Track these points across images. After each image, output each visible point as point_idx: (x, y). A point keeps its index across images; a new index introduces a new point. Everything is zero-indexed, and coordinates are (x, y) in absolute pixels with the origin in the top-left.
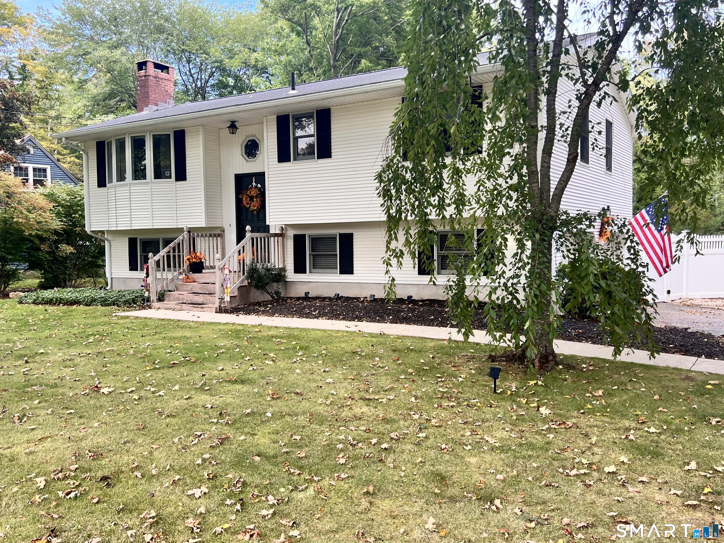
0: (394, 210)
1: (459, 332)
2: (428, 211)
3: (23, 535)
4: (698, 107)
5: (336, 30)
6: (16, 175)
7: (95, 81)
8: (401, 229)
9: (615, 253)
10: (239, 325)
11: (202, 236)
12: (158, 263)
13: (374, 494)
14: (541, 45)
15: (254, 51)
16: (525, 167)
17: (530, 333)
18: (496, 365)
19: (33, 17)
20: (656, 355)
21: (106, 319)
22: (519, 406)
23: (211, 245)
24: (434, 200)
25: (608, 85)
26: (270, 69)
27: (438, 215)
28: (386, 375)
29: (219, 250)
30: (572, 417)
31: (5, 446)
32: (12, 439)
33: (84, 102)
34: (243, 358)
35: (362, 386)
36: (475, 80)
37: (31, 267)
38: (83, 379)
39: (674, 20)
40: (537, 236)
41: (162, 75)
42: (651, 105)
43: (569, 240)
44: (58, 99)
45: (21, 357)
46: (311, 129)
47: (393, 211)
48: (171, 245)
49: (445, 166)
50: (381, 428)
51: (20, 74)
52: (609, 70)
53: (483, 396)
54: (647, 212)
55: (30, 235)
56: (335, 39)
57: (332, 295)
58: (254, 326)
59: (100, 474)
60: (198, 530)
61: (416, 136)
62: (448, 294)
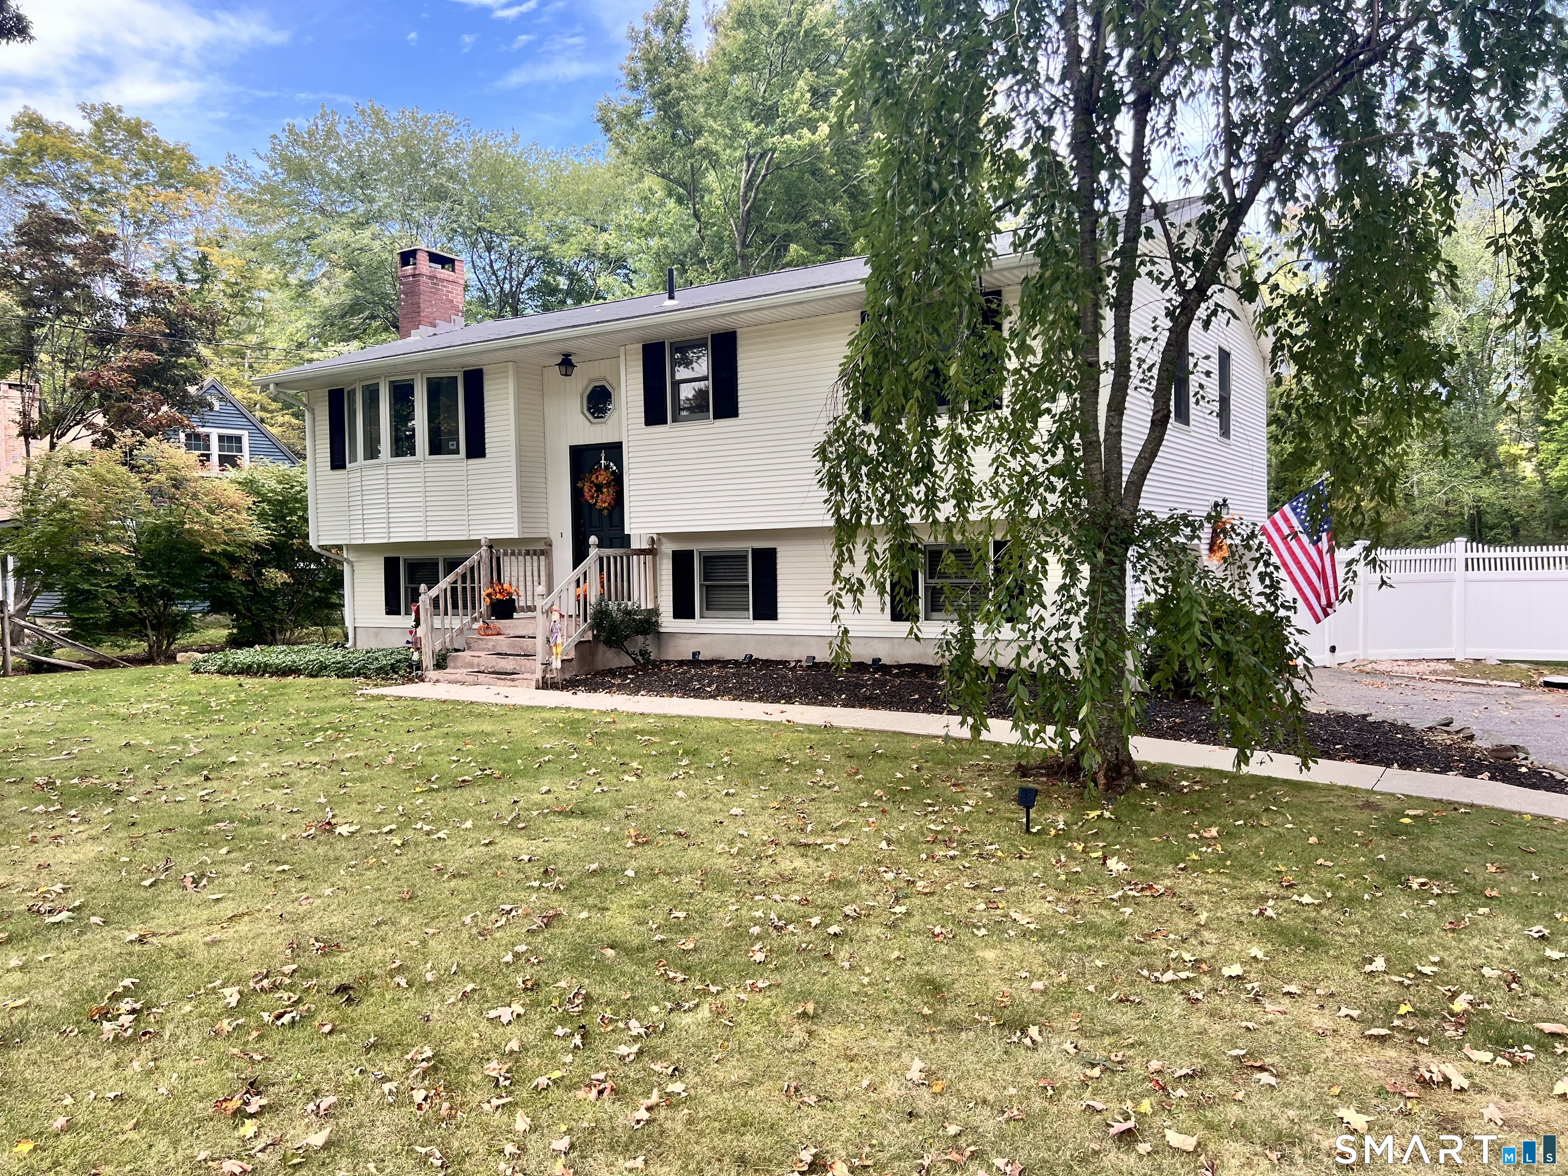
0: (848, 510)
1: (962, 723)
2: (907, 510)
3: (201, 1091)
4: (1380, 327)
5: (745, 193)
6: (189, 447)
7: (326, 283)
8: (859, 541)
9: (1237, 585)
10: (577, 710)
11: (513, 554)
12: (435, 602)
13: (815, 1016)
14: (1104, 220)
15: (603, 230)
16: (1077, 435)
17: (1089, 726)
18: (1030, 783)
19: (220, 173)
20: (1311, 764)
21: (345, 701)
22: (1071, 855)
23: (529, 569)
24: (918, 492)
25: (1221, 291)
26: (630, 261)
27: (926, 517)
28: (836, 800)
29: (543, 578)
30: (1164, 875)
31: (170, 931)
32: (181, 918)
33: (307, 320)
34: (584, 771)
35: (793, 821)
36: (989, 280)
37: (216, 608)
38: (306, 808)
39: (1337, 176)
40: (1100, 555)
41: (443, 273)
42: (1298, 325)
43: (1155, 562)
44: (261, 315)
45: (196, 769)
46: (702, 366)
47: (845, 511)
48: (460, 570)
49: (936, 433)
50: (827, 897)
51: (196, 271)
52: (1223, 265)
53: (1007, 839)
54: (1294, 509)
55: (213, 552)
56: (743, 209)
57: (741, 657)
58: (604, 713)
59: (335, 981)
60: (507, 1083)
61: (885, 381)
62: (943, 656)
